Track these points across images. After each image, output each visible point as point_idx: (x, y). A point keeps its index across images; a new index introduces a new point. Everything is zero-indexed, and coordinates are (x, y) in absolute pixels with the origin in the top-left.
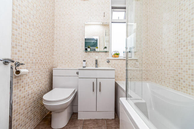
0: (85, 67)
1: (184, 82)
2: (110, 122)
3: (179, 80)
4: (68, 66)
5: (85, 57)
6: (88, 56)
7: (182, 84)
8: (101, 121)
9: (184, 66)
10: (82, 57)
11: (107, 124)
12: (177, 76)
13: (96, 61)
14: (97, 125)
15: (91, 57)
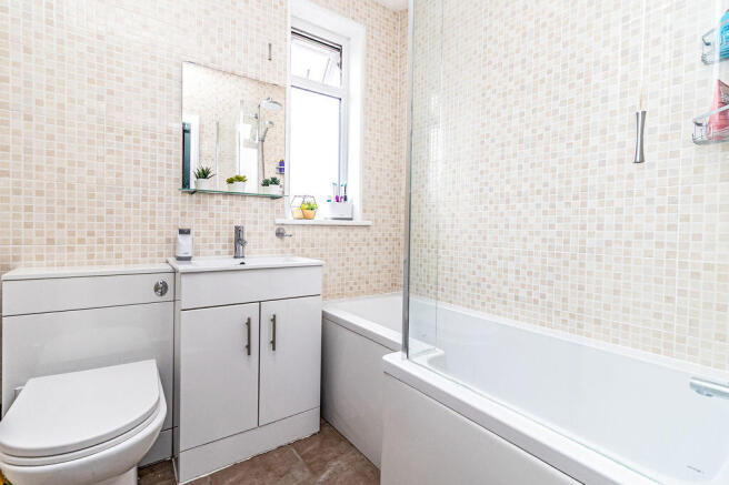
0: (189, 259)
1: (489, 287)
2: (311, 448)
3: (479, 285)
4: (91, 256)
5: (183, 214)
6: (198, 209)
7: (484, 292)
8: (276, 455)
9: (491, 251)
10: (169, 213)
11: (302, 457)
12: (474, 273)
13: (238, 230)
14: (270, 474)
15: (212, 215)
